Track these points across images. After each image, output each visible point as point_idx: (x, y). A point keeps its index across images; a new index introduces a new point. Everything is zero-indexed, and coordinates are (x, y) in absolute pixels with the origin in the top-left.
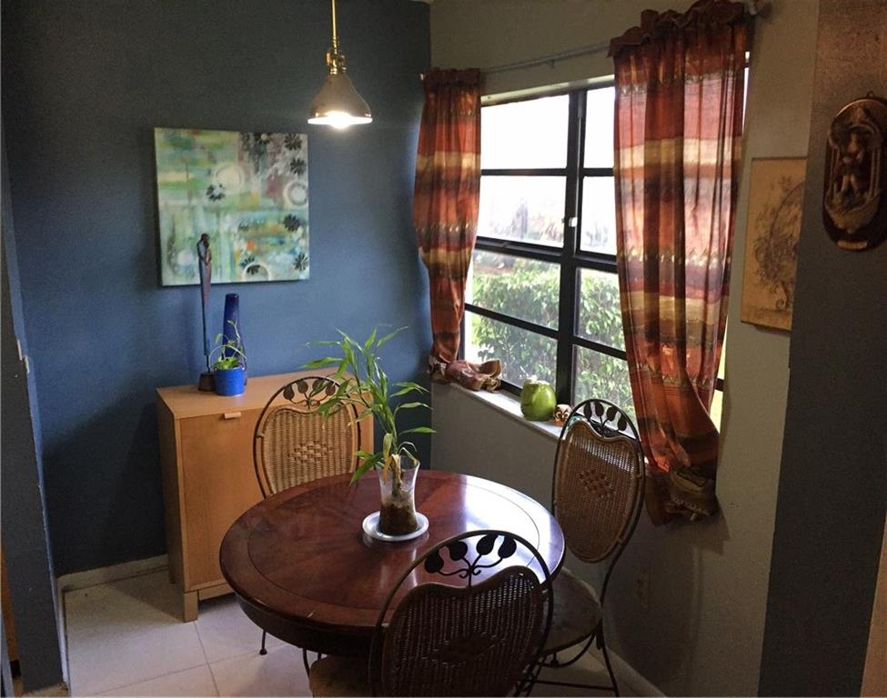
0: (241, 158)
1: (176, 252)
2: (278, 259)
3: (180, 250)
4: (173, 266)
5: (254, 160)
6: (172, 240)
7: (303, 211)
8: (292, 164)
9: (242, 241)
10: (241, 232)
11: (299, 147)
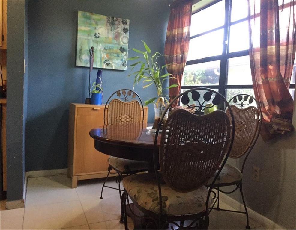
0: (106, 25)
1: (82, 54)
2: (117, 62)
3: (83, 54)
4: (81, 59)
5: (111, 26)
6: (81, 50)
7: (126, 46)
8: (123, 29)
9: (105, 54)
10: (105, 50)
11: (127, 24)
